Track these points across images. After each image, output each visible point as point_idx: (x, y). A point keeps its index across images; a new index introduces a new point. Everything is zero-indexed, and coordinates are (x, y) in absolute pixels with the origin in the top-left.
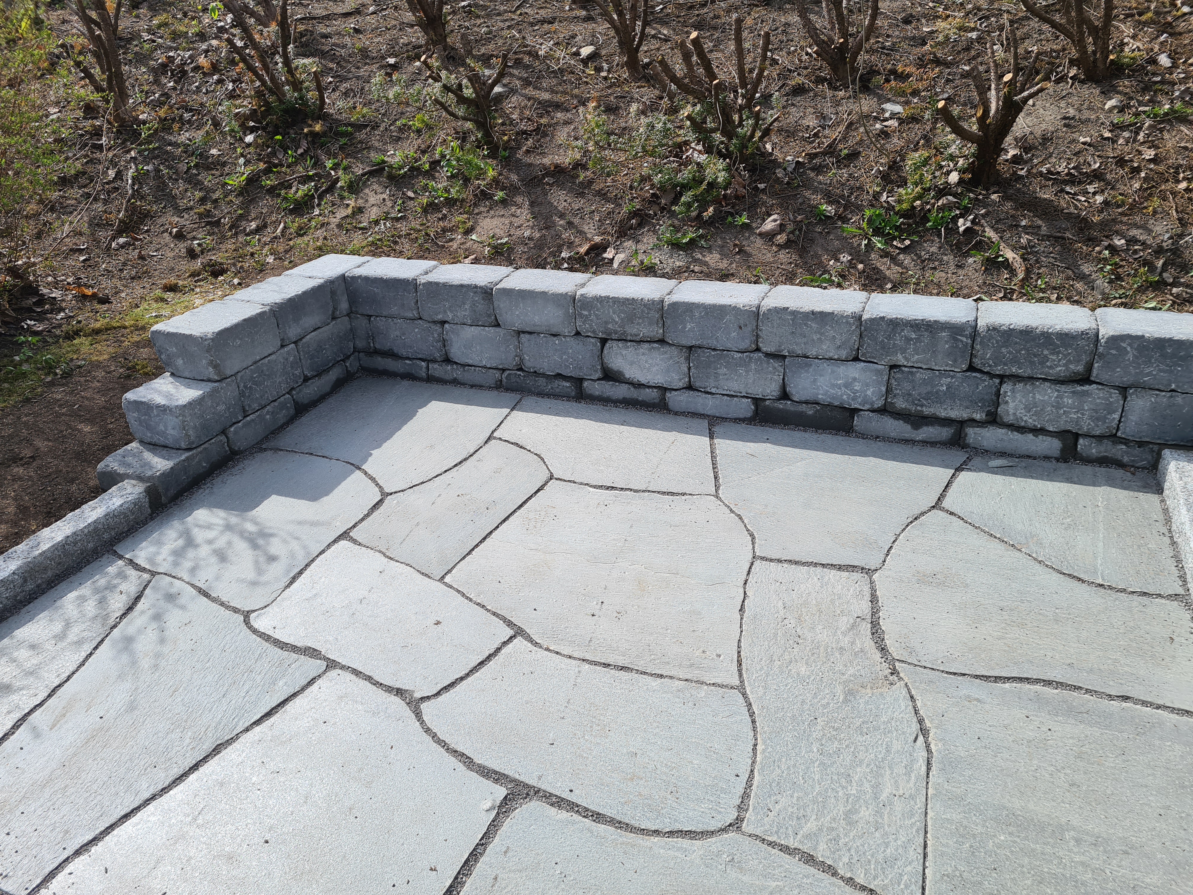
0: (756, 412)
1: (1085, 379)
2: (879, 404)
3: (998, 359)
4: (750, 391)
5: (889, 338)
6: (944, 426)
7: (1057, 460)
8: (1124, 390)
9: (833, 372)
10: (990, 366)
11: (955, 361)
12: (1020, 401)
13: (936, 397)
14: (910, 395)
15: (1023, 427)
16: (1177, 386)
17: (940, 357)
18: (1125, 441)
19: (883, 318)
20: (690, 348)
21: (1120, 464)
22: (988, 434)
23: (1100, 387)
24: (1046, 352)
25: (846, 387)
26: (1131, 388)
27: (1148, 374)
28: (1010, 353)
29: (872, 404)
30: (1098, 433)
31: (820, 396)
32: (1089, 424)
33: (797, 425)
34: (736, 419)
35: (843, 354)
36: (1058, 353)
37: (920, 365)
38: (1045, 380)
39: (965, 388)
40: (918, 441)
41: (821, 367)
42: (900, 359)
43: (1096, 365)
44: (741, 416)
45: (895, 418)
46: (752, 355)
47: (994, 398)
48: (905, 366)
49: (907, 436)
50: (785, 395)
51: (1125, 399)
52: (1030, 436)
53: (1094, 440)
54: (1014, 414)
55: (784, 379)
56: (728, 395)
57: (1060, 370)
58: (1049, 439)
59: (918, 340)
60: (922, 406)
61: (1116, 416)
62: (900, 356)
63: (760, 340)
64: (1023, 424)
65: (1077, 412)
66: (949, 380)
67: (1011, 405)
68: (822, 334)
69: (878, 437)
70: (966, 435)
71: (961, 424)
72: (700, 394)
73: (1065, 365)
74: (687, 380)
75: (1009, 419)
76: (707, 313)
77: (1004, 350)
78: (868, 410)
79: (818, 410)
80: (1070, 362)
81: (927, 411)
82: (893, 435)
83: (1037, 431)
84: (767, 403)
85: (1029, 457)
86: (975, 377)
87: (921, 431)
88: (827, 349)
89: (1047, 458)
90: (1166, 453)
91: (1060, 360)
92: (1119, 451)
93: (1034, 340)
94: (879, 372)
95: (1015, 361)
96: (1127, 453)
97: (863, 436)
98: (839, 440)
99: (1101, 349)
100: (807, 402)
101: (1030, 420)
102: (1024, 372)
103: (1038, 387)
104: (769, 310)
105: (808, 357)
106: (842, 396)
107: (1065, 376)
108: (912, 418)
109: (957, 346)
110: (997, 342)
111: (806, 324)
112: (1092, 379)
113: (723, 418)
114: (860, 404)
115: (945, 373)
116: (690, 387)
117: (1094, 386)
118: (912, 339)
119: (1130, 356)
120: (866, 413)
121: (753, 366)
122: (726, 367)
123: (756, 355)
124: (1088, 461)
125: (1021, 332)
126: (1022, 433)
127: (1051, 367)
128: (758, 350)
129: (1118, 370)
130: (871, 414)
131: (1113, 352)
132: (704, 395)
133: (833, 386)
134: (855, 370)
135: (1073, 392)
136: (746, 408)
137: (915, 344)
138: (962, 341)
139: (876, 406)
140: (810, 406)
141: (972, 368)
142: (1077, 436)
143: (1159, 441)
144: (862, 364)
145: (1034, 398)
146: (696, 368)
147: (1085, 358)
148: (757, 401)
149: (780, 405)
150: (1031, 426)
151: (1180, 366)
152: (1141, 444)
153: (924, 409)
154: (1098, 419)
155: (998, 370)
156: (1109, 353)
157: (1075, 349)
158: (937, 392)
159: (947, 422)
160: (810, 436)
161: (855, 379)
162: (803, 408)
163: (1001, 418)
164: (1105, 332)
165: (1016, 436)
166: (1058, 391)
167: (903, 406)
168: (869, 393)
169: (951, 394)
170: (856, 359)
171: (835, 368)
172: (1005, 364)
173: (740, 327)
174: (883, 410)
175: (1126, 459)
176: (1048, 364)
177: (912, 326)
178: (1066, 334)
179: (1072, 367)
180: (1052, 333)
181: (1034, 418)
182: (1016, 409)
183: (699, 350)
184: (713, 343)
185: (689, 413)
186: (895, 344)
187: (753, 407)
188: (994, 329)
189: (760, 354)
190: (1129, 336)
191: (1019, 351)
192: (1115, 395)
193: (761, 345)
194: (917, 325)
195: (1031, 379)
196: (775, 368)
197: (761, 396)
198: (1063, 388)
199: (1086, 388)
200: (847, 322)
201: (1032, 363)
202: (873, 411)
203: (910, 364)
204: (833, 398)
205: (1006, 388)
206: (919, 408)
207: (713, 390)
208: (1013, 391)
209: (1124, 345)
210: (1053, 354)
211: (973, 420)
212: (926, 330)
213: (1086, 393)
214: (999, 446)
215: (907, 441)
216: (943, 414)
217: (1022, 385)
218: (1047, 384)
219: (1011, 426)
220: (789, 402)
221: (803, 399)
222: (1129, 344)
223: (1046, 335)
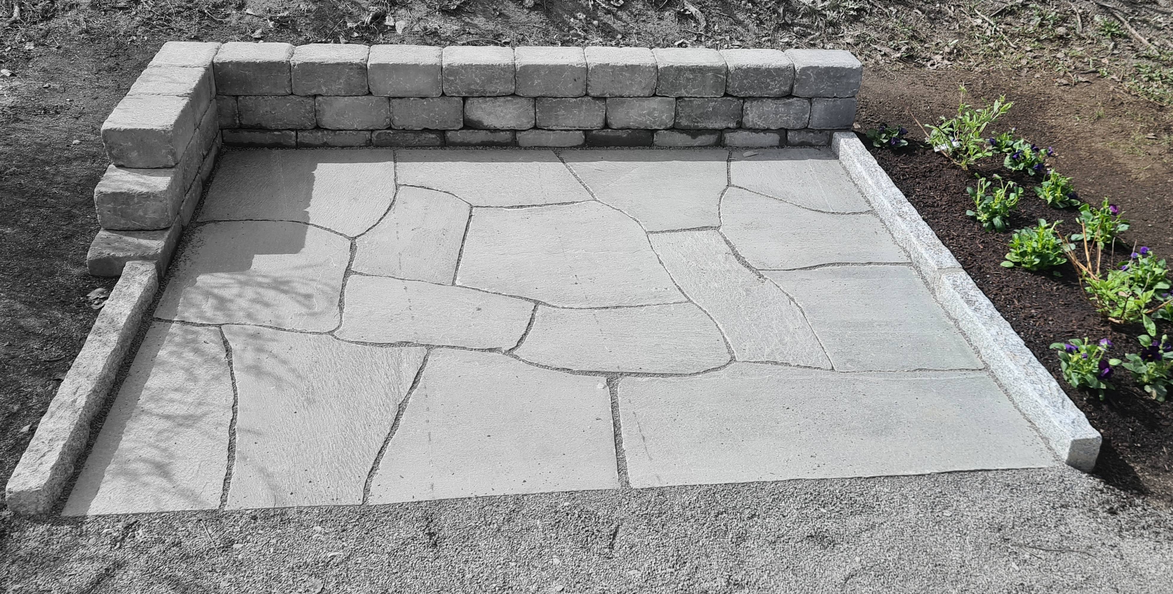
0: (586, 140)
1: (789, 95)
2: (670, 124)
3: (741, 88)
4: (581, 125)
5: (676, 79)
6: (711, 134)
7: (778, 147)
8: (810, 99)
9: (640, 105)
10: (737, 92)
11: (717, 91)
12: (755, 113)
13: (706, 116)
14: (690, 116)
15: (758, 129)
16: (837, 94)
17: (708, 89)
18: (812, 131)
19: (672, 66)
20: (535, 98)
21: (811, 145)
22: (738, 136)
23: (798, 99)
24: (768, 80)
25: (649, 115)
26: (813, 98)
27: (823, 89)
28: (748, 83)
29: (666, 125)
30: (798, 127)
31: (631, 124)
32: (793, 122)
33: (616, 146)
34: (571, 147)
35: (647, 92)
36: (775, 80)
37: (695, 95)
38: (768, 98)
39: (724, 108)
40: (696, 146)
41: (632, 103)
42: (683, 93)
43: (795, 86)
44: (575, 144)
45: (681, 133)
46: (583, 99)
47: (740, 112)
48: (686, 97)
49: (689, 144)
50: (606, 126)
51: (811, 104)
52: (762, 134)
53: (796, 132)
54: (752, 121)
55: (606, 114)
56: (565, 130)
57: (776, 91)
58: (772, 134)
59: (694, 79)
60: (697, 123)
61: (807, 116)
62: (683, 91)
63: (589, 88)
64: (757, 127)
65: (787, 116)
66: (714, 103)
67: (750, 116)
68: (632, 80)
69: (670, 147)
70: (725, 138)
71: (721, 132)
72: (544, 131)
73: (779, 87)
74: (534, 122)
75: (749, 125)
76: (550, 72)
77: (745, 81)
78: (663, 129)
79: (630, 134)
80: (781, 85)
81: (701, 125)
82: (679, 144)
83: (766, 130)
84: (594, 132)
85: (762, 147)
86: (729, 100)
87: (697, 139)
88: (636, 90)
89: (772, 147)
90: (836, 134)
91: (776, 85)
92: (809, 137)
93: (761, 73)
94: (670, 103)
95: (751, 88)
96: (814, 137)
97: (660, 147)
98: (646, 152)
99: (797, 76)
100: (622, 129)
101: (761, 124)
102: (757, 94)
103: (765, 102)
104: (596, 66)
105: (623, 97)
106: (646, 121)
107: (779, 94)
108: (692, 131)
109: (718, 81)
110: (741, 76)
111: (621, 74)
112: (793, 94)
113: (561, 147)
114: (658, 126)
115: (711, 99)
116: (535, 127)
117: (795, 99)
118: (690, 79)
119: (813, 79)
120: (662, 131)
121: (584, 107)
122: (563, 110)
123: (586, 99)
124: (794, 145)
125: (754, 69)
126: (757, 133)
127: (771, 90)
128: (587, 95)
129: (807, 88)
130: (665, 132)
131: (804, 77)
132: (547, 132)
133: (640, 115)
134: (655, 103)
135: (784, 104)
136: (578, 138)
137: (692, 82)
138: (721, 77)
139: (668, 126)
140: (624, 131)
141: (726, 95)
142: (787, 130)
144: (659, 98)
145: (763, 110)
146: (541, 112)
147: (789, 82)
148: (586, 132)
149: (603, 133)
150: (762, 128)
151: (838, 82)
152: (821, 131)
153: (699, 124)
154: (798, 119)
155: (742, 94)
156: (802, 78)
157: (784, 77)
158: (706, 112)
159: (713, 131)
160: (626, 151)
161: (654, 109)
162: (620, 133)
163: (745, 124)
164: (798, 66)
165: (754, 135)
166: (776, 104)
167: (686, 124)
168: (664, 117)
169: (715, 113)
170: (655, 95)
171: (641, 103)
172: (746, 90)
173: (575, 80)
174: (672, 129)
175: (814, 142)
176: (770, 88)
177: (690, 70)
178: (779, 69)
179: (783, 88)
180: (771, 69)
181: (764, 122)
182: (753, 118)
183: (544, 99)
184: (555, 93)
185: (535, 147)
186: (679, 83)
187: (584, 137)
188: (739, 68)
189: (589, 98)
190: (811, 67)
191: (753, 81)
192: (806, 103)
193: (590, 91)
194: (693, 69)
195: (761, 97)
196: (599, 107)
197: (589, 128)
198: (778, 102)
199: (791, 100)
200: (649, 71)
201: (761, 88)
202: (666, 130)
203: (689, 96)
204: (640, 123)
205: (747, 105)
206: (696, 124)
207: (554, 128)
208: (751, 107)
209: (809, 72)
210: (772, 81)
211: (728, 128)
212: (699, 72)
213: (791, 104)
214: (745, 143)
215: (689, 147)
216: (710, 126)
217: (756, 102)
218: (770, 100)
219: (750, 129)
220: (610, 130)
221: (620, 127)
222: (812, 72)
223: (768, 70)
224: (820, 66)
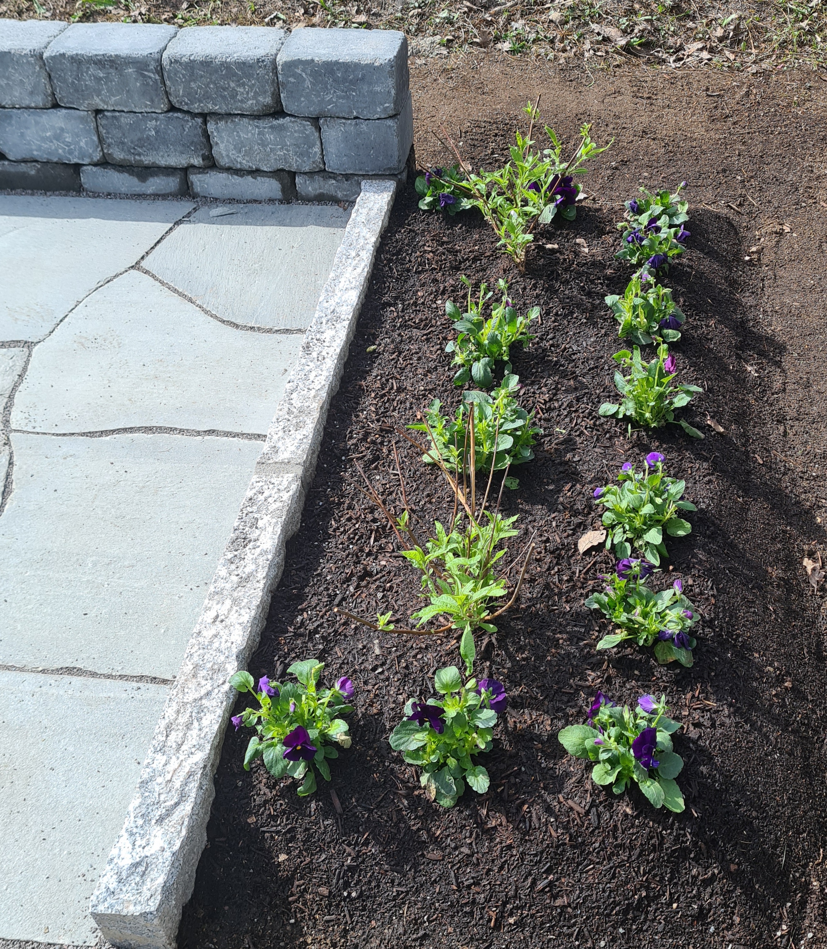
1: (277, 112)
2: (97, 156)
3: (191, 96)
5: (78, 78)
6: (168, 175)
7: (281, 202)
9: (37, 123)
10: (186, 104)
11: (152, 101)
12: (228, 141)
13: (148, 144)
14: (123, 143)
15: (241, 170)
16: (358, 112)
17: (136, 97)
18: (333, 176)
19: (63, 55)
21: (336, 201)
22: (211, 181)
23: (293, 119)
24: (232, 84)
25: (57, 140)
26: (319, 118)
27: (330, 102)
28: (199, 87)
29: (90, 156)
30: (307, 169)
31: (35, 153)
32: (296, 161)
33: (24, 189)
35: (39, 101)
36: (244, 84)
37: (120, 108)
38: (242, 115)
39: (173, 131)
40: (150, 195)
41: (22, 118)
42: (99, 103)
43: (282, 95)
45: (119, 171)
47: (204, 140)
48: (108, 111)
49: (137, 190)
51: (319, 130)
52: (250, 178)
53: (306, 177)
54: (228, 156)
57: (251, 104)
58: (267, 180)
59: (108, 79)
60: (139, 154)
61: (317, 149)
62: (97, 100)
64: (239, 166)
65: (282, 148)
66: (154, 123)
67: (222, 146)
68: (7, 79)
69: (110, 194)
70: (192, 183)
71: (183, 172)
73: (254, 98)
75: (225, 162)
77: (193, 85)
78: (89, 164)
79: (39, 169)
80: (257, 94)
81: (147, 160)
82: (123, 190)
83: (256, 172)
85: (255, 201)
86: (177, 118)
87: (148, 183)
88: (20, 96)
89: (271, 201)
91: (248, 93)
92: (331, 186)
93: (216, 71)
94: (82, 120)
95: (207, 97)
96: (338, 188)
97: (95, 194)
98: (67, 201)
99: (282, 77)
100: (25, 161)
101: (244, 162)
102: (220, 108)
103: (239, 124)
105: (4, 107)
106: (57, 150)
107: (258, 110)
108: (136, 170)
109: (148, 84)
110: (184, 76)
112: (284, 111)
114: (79, 158)
115: (147, 115)
117: (288, 119)
118: (101, 78)
119: (308, 84)
120: (89, 168)
124: (308, 200)
125: (202, 63)
126: (242, 176)
127: (242, 101)
129: (302, 99)
130: (94, 169)
131: (293, 79)
133: (44, 139)
134: (59, 119)
135: (271, 127)
137: (106, 83)
138: (150, 78)
139: (95, 159)
140: (29, 165)
142: (293, 175)
143: (361, 173)
144: (64, 111)
145: (239, 137)
147: (269, 89)
150: (246, 167)
151: (354, 90)
153: (142, 158)
154: (303, 154)
155: (196, 108)
156: (289, 82)
157: (258, 79)
158: (148, 138)
159: (169, 171)
161: (62, 130)
162: (23, 168)
163: (218, 161)
164: (279, 59)
165: (236, 179)
166: (257, 126)
167: (122, 157)
168: (82, 144)
169: (162, 139)
170: (56, 106)
171: (38, 118)
172: (200, 101)
174: (103, 164)
175: (340, 195)
176: (239, 97)
177: (95, 63)
178: (244, 63)
179: (261, 99)
180: (231, 63)
181: (247, 158)
182: (228, 151)
186: (86, 85)
188: (176, 61)
190: (299, 61)
191: (207, 85)
192: (309, 128)
194: (100, 61)
195: (229, 115)
198: (261, 123)
199: (281, 121)
200: (28, 62)
201: (224, 97)
202: (95, 165)
203: (110, 108)
204: (49, 153)
205: (211, 127)
206: (137, 158)
208: (217, 129)
209: (299, 71)
210: (239, 86)
211: (193, 166)
212: (111, 67)
213: (282, 128)
214: (227, 193)
215: (140, 196)
216: (163, 162)
217: (223, 123)
218: (245, 120)
219: (229, 170)
220: (6, 163)
221: (19, 158)
222: (303, 71)
223: (226, 65)
224: (316, 59)
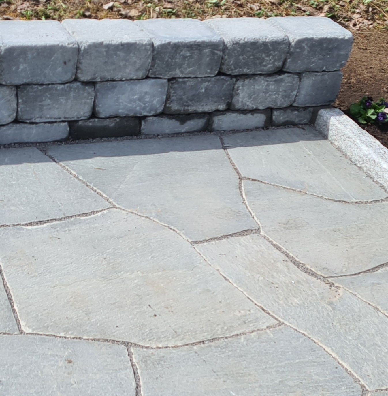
0: (70, 133)
1: (280, 71)
2: (160, 109)
3: (237, 65)
4: (67, 116)
5: (172, 58)
6: (200, 118)
7: (263, 128)
8: (299, 74)
9: (132, 89)
10: (232, 70)
11: (211, 69)
12: (246, 92)
13: (197, 98)
14: (181, 99)
15: (246, 110)
16: (326, 68)
17: (203, 67)
18: (297, 109)
20: (17, 87)
21: (294, 124)
22: (226, 119)
23: (289, 75)
24: (264, 55)
25: (140, 101)
26: (303, 72)
27: (313, 62)
28: (244, 59)
29: (156, 110)
30: (285, 106)
31: (120, 111)
32: (281, 101)
33: (102, 137)
34: (54, 142)
35: (140, 74)
36: (270, 55)
37: (189, 76)
38: (261, 75)
39: (216, 88)
40: (184, 133)
41: (124, 87)
42: (178, 73)
43: (289, 60)
44: (59, 138)
45: (170, 119)
46: (72, 85)
47: (232, 92)
49: (176, 130)
50: (94, 115)
51: (300, 79)
52: (249, 115)
53: (282, 111)
54: (242, 102)
55: (94, 101)
56: (49, 122)
57: (269, 67)
58: (259, 115)
59: (191, 57)
60: (188, 106)
61: (295, 93)
62: (178, 71)
63: (79, 71)
64: (246, 108)
65: (276, 94)
66: (207, 84)
67: (241, 95)
68: (127, 61)
69: (158, 135)
70: (213, 122)
71: (210, 115)
72: (26, 125)
73: (273, 63)
74: (15, 115)
75: (238, 106)
76: (38, 54)
77: (241, 57)
78: (153, 116)
79: (118, 122)
80: (275, 60)
81: (191, 109)
82: (167, 131)
83: (253, 111)
84: (80, 123)
85: (248, 130)
86: (223, 79)
87: (186, 124)
88: (130, 72)
89: (257, 128)
90: (323, 112)
91: (270, 60)
92: (293, 116)
93: (258, 48)
94: (162, 85)
95: (246, 64)
96: (298, 116)
97: (148, 136)
98: (134, 143)
99: (292, 50)
100: (110, 117)
101: (250, 105)
102: (250, 71)
103: (257, 80)
104: (90, 46)
105: (113, 80)
106: (136, 107)
107: (272, 71)
108: (181, 116)
109: (214, 59)
110: (238, 51)
111: (116, 54)
112: (284, 70)
113: (44, 143)
114: (148, 112)
115: (205, 79)
116: (16, 121)
117: (286, 75)
118: (186, 57)
119: (306, 53)
120: (151, 118)
121: (72, 94)
122: (50, 98)
123: (75, 85)
124: (278, 126)
126: (245, 114)
127: (265, 66)
128: (76, 80)
129: (299, 62)
130: (155, 118)
131: (298, 50)
132: (29, 126)
133: (131, 101)
134: (147, 86)
135: (275, 81)
136: (63, 131)
137: (188, 60)
138: (217, 54)
139: (158, 112)
140: (112, 120)
141: (220, 73)
142: (273, 110)
143: (314, 105)
144: (153, 80)
145: (254, 88)
146: (24, 103)
147: (283, 57)
148: (72, 123)
149: (90, 124)
150: (250, 108)
151: (329, 54)
152: (305, 108)
153: (189, 108)
154: (286, 97)
155: (236, 72)
156: (295, 52)
157: (279, 51)
158: (198, 94)
159: (203, 115)
160: (113, 144)
161: (146, 93)
162: (107, 122)
163: (234, 106)
164: (293, 38)
165: (242, 117)
166: (267, 81)
167: (176, 108)
168: (155, 102)
169: (207, 94)
170: (147, 77)
171: (133, 87)
172: (240, 68)
173: (65, 63)
174: (162, 115)
175: (297, 120)
176: (264, 63)
177: (187, 47)
178: (276, 42)
179: (276, 63)
180: (268, 42)
181: (253, 102)
182: (243, 98)
183: (29, 88)
184: (41, 79)
185: (15, 144)
186: (175, 62)
187: (68, 129)
188: (237, 43)
189: (78, 84)
190: (306, 39)
191: (249, 57)
192: (296, 79)
193: (79, 75)
195: (254, 75)
196: (89, 93)
197: (75, 119)
198: (270, 79)
199: (282, 76)
200: (145, 49)
201: (255, 64)
202: (155, 116)
203: (184, 76)
204: (130, 110)
205: (240, 83)
206: (186, 108)
207: (37, 120)
208: (243, 85)
209: (304, 45)
210: (267, 56)
211: (217, 111)
212: (196, 49)
213: (281, 81)
214: (232, 126)
215: (177, 134)
216: (200, 109)
217: (248, 80)
218: (262, 77)
219: (239, 111)
220: (97, 120)
221: (108, 115)
222: (306, 44)
223: (265, 44)
224: (315, 37)
